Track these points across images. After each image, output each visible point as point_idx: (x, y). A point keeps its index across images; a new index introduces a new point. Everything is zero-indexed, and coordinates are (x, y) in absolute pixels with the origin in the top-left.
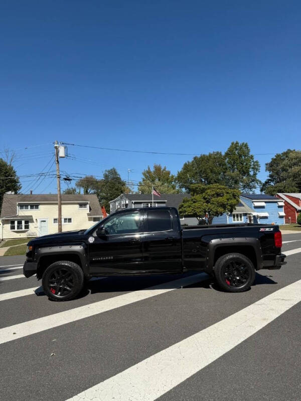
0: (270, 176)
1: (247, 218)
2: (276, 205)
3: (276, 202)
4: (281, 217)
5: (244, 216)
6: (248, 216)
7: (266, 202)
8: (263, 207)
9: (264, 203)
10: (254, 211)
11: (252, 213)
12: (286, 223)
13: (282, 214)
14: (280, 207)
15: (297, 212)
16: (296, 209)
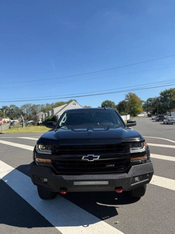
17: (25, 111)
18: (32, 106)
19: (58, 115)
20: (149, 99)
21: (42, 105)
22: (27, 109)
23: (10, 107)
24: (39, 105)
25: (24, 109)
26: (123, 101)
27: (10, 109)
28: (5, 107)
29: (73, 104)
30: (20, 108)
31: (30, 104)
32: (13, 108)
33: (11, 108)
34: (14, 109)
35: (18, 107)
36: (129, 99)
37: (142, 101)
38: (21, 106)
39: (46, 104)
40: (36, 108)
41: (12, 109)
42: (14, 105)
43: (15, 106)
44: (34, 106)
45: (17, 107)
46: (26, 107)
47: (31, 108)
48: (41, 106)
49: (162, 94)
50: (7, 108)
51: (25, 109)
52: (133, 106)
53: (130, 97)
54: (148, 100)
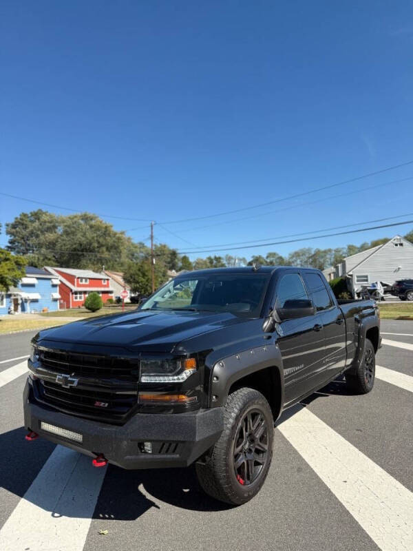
0: (11, 242)
1: (11, 302)
2: (49, 283)
3: (50, 279)
4: (55, 300)
5: (7, 297)
6: (13, 297)
7: (38, 278)
8: (32, 286)
9: (35, 279)
10: (23, 291)
11: (20, 293)
12: (61, 308)
13: (57, 295)
14: (54, 286)
15: (72, 294)
16: (71, 290)
17: (297, 265)
18: (313, 253)
19: (351, 275)
21: (337, 251)
22: (301, 261)
23: (267, 257)
24: (330, 250)
25: (296, 261)
27: (266, 262)
28: (257, 257)
29: (396, 245)
30: (288, 259)
31: (309, 250)
32: (272, 259)
33: (268, 261)
34: (274, 262)
35: (283, 256)
38: (290, 254)
39: (347, 247)
40: (322, 257)
41: (271, 263)
42: (275, 254)
43: (278, 255)
44: (318, 253)
45: (281, 258)
46: (299, 256)
47: (311, 257)
48: (333, 252)
50: (261, 260)
51: (298, 262)
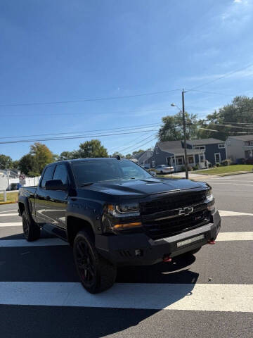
20: (64, 153)
26: (29, 156)
36: (36, 153)
37: (55, 156)
49: (82, 147)
52: (42, 163)
53: (38, 150)
54: (62, 154)
